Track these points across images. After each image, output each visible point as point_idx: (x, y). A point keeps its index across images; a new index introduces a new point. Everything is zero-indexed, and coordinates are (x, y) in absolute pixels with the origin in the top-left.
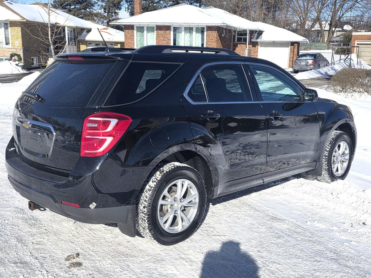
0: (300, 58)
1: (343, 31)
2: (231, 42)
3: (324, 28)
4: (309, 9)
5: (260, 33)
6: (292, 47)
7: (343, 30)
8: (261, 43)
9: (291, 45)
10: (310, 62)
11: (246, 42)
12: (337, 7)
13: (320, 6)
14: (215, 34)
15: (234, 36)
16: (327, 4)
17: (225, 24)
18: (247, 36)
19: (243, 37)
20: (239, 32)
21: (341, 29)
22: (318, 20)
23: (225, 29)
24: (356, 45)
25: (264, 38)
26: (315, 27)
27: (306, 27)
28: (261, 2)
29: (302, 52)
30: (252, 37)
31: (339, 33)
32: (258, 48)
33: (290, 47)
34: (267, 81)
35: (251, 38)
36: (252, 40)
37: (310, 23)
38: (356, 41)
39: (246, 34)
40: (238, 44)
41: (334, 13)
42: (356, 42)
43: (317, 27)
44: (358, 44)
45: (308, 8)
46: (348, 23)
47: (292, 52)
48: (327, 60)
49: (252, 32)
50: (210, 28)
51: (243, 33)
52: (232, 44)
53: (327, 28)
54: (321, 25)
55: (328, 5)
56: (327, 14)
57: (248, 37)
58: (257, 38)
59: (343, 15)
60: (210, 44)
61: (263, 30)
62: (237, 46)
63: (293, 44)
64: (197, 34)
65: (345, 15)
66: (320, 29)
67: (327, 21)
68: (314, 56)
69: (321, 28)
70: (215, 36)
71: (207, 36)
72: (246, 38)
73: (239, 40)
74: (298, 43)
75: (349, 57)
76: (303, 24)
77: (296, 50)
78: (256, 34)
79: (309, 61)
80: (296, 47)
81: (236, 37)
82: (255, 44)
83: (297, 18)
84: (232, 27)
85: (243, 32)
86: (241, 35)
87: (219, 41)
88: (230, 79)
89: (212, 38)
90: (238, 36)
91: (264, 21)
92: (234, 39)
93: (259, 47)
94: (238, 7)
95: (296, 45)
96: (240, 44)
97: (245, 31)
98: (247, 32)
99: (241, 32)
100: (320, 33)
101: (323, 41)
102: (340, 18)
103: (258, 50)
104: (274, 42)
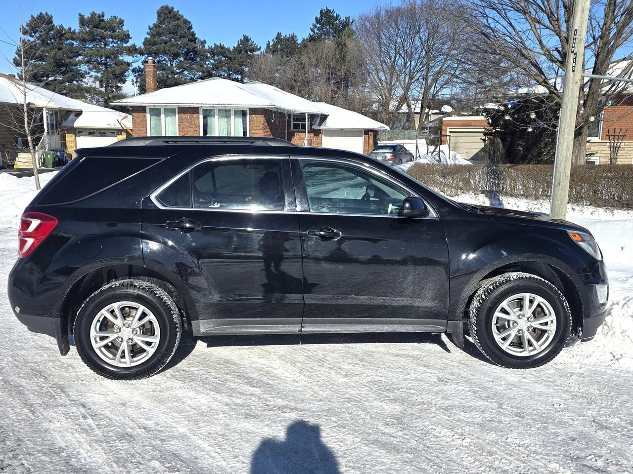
0: (376, 151)
1: (440, 114)
2: (285, 130)
3: (414, 109)
4: (394, 84)
5: (324, 118)
6: (366, 136)
7: (442, 113)
8: (325, 131)
9: (365, 134)
10: (389, 156)
11: (305, 130)
12: (430, 81)
13: (407, 81)
14: (261, 119)
15: (289, 122)
16: (416, 78)
17: (274, 107)
18: (305, 121)
19: (301, 123)
20: (294, 116)
21: (438, 111)
22: (404, 99)
23: (275, 112)
24: (448, 134)
25: (329, 124)
26: (403, 108)
27: (391, 108)
28: (327, 75)
29: (380, 143)
30: (313, 123)
31: (433, 118)
32: (321, 138)
33: (363, 136)
34: (332, 180)
35: (312, 125)
36: (313, 127)
37: (396, 104)
38: (448, 128)
39: (304, 119)
40: (295, 132)
41: (427, 89)
42: (448, 130)
43: (404, 109)
44: (450, 132)
45: (391, 83)
46: (448, 103)
47: (366, 143)
48: (411, 154)
49: (313, 117)
50: (254, 111)
51: (300, 117)
52: (286, 132)
53: (418, 110)
54: (409, 106)
55: (418, 79)
56: (416, 91)
57: (307, 123)
58: (320, 124)
59: (437, 92)
60: (255, 132)
61: (328, 114)
62: (294, 135)
63: (367, 132)
64: (237, 119)
65: (440, 93)
66: (407, 111)
67: (417, 100)
68: (394, 148)
69: (409, 110)
70: (262, 122)
71: (250, 121)
72: (305, 124)
73: (296, 126)
74: (375, 132)
75: (438, 149)
76: (384, 105)
77: (371, 141)
78: (319, 119)
79: (387, 154)
80: (372, 136)
81: (292, 123)
82: (317, 133)
83: (375, 97)
84: (284, 110)
86: (298, 120)
87: (268, 129)
89: (258, 125)
90: (293, 121)
92: (289, 125)
93: (323, 136)
94: (295, 81)
95: (371, 133)
96: (297, 132)
97: (303, 114)
98: (305, 116)
99: (297, 116)
100: (409, 116)
101: (413, 128)
102: (434, 96)
103: (321, 141)
104: (342, 129)
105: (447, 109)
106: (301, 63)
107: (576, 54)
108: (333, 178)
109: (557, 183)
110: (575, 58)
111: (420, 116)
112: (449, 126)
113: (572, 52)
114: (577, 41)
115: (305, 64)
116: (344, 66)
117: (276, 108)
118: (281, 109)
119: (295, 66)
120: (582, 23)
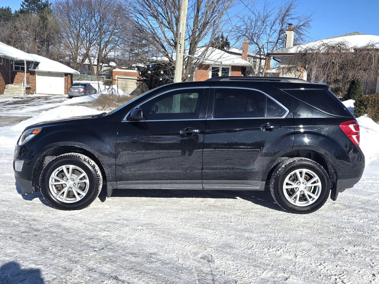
0: (73, 87)
1: (109, 67)
2: (9, 70)
3: (93, 63)
4: (79, 46)
5: (37, 64)
6: (66, 77)
7: (110, 66)
8: (38, 72)
9: (65, 76)
10: (82, 90)
11: (24, 71)
12: (102, 47)
13: (88, 45)
15: (12, 65)
16: (93, 44)
17: (3, 55)
18: (24, 65)
19: (20, 66)
20: (16, 61)
21: (107, 65)
22: (86, 56)
23: (3, 59)
24: (116, 79)
25: (41, 68)
26: (86, 61)
27: (78, 61)
28: (34, 36)
29: (74, 82)
30: (29, 67)
31: (105, 68)
33: (64, 77)
34: (46, 103)
36: (29, 69)
37: (81, 58)
39: (23, 64)
40: (17, 72)
41: (101, 51)
42: (116, 77)
43: (87, 62)
44: (117, 78)
45: (77, 45)
46: (113, 60)
47: (66, 81)
48: (96, 90)
49: (29, 63)
52: (10, 71)
53: (96, 63)
54: (90, 60)
55: (94, 45)
56: (94, 51)
58: (35, 68)
59: (107, 54)
61: (39, 62)
62: (16, 74)
63: (66, 74)
65: (108, 54)
66: (89, 63)
67: (95, 57)
68: (85, 85)
69: (90, 63)
72: (24, 67)
73: (17, 68)
74: (71, 75)
75: (111, 87)
76: (75, 59)
77: (69, 80)
78: (33, 65)
79: (80, 89)
80: (70, 78)
81: (14, 66)
82: (32, 73)
83: (68, 53)
85: (20, 62)
86: (19, 64)
88: (12, 101)
90: (15, 65)
91: (39, 53)
92: (12, 67)
93: (36, 75)
95: (70, 75)
97: (22, 61)
98: (24, 62)
99: (18, 62)
100: (90, 66)
101: (93, 74)
102: (105, 56)
103: (35, 78)
104: (50, 72)
105: (113, 64)
106: (15, 27)
107: (181, 44)
108: (47, 102)
109: (175, 106)
110: (180, 46)
111: (97, 67)
112: (117, 75)
113: (179, 43)
114: (181, 39)
115: (18, 28)
116: (46, 31)
117: (4, 56)
118: (7, 57)
119: (11, 28)
120: (183, 30)
